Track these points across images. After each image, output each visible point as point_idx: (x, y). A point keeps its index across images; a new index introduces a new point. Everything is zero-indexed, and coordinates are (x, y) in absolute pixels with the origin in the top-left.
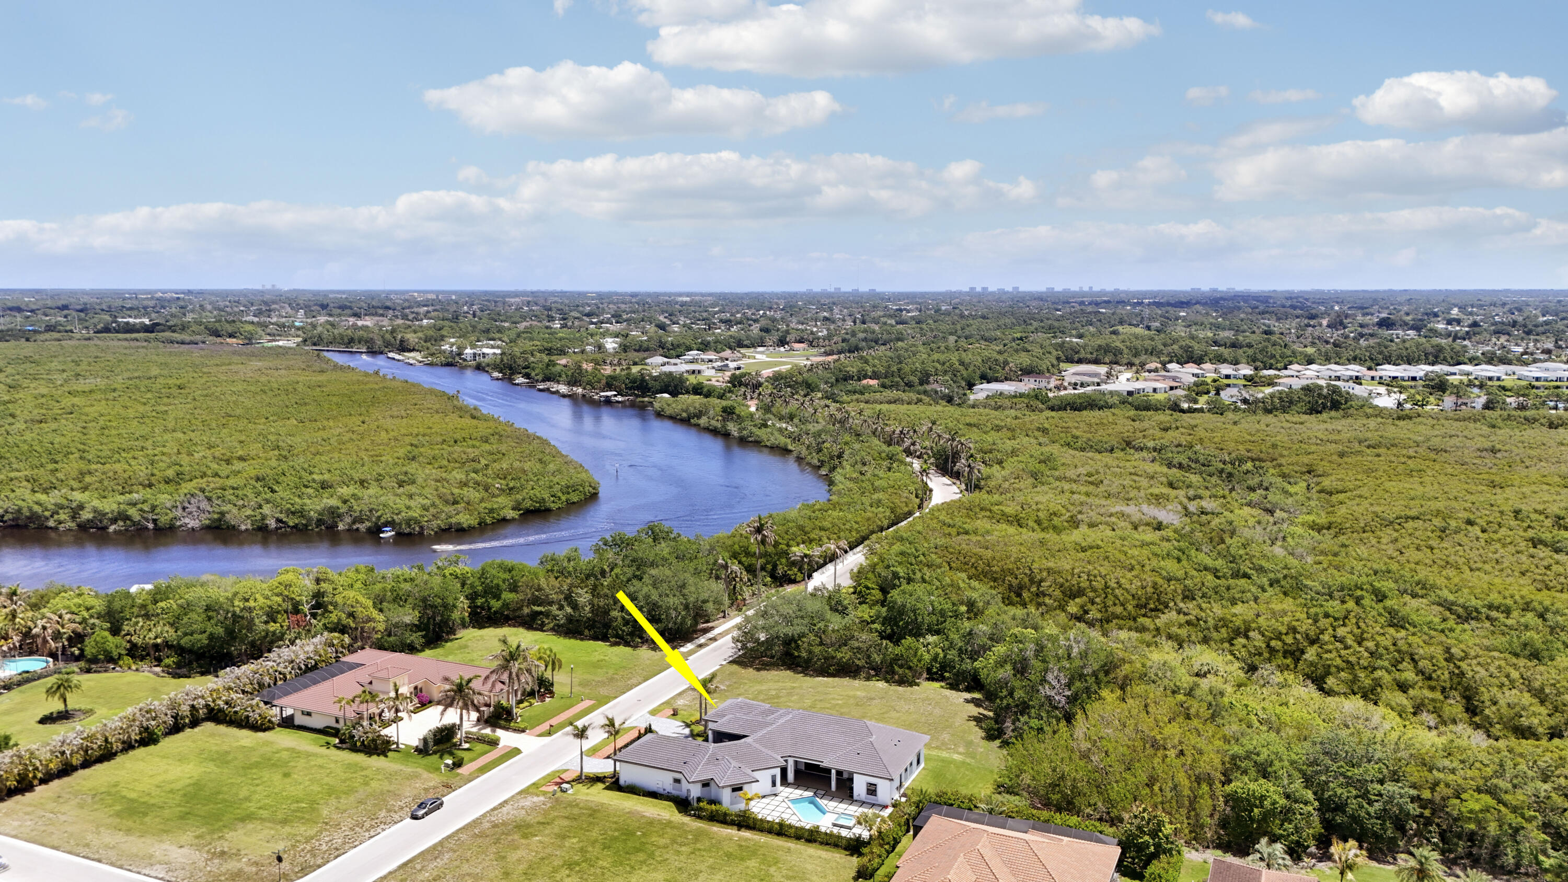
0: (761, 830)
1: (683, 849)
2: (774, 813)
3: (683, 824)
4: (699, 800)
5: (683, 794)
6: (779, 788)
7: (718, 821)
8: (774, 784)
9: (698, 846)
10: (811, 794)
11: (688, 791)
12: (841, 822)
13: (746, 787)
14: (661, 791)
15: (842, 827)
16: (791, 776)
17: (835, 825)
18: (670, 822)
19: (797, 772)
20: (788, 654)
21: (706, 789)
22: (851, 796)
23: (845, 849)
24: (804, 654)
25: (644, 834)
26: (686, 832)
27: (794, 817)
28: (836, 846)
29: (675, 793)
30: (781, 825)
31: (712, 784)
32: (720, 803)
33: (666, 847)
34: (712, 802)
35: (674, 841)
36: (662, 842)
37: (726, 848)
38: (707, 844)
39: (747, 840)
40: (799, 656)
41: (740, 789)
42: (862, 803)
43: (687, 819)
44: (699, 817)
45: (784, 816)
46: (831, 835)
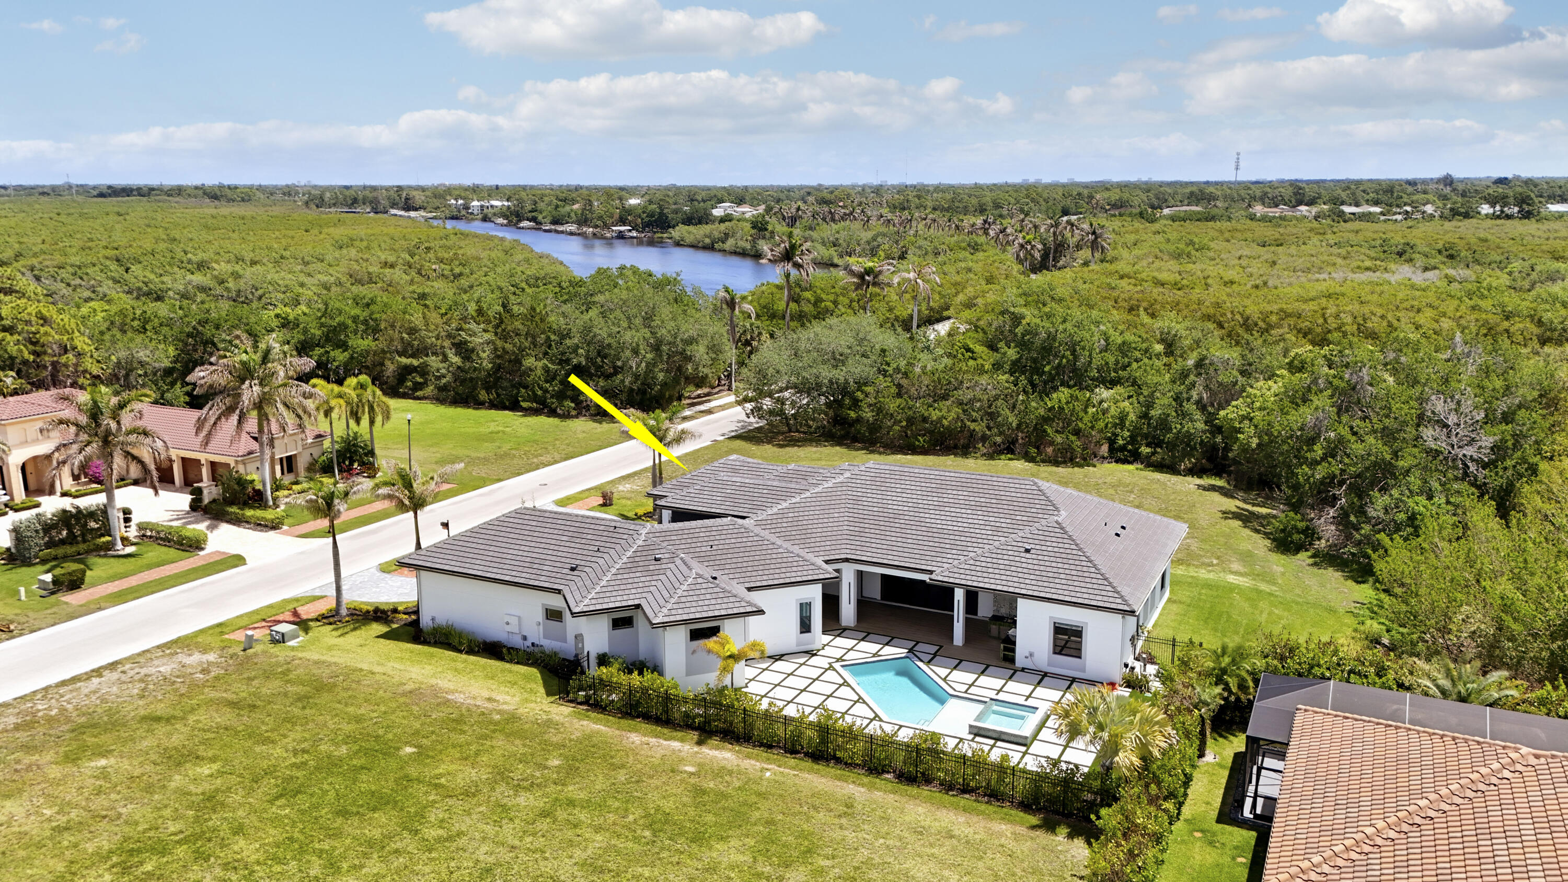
0: (768, 746)
1: (524, 799)
2: (804, 698)
3: (549, 723)
4: (603, 660)
5: (567, 648)
6: (818, 637)
7: (647, 717)
8: (805, 627)
9: (572, 790)
10: (901, 652)
11: (579, 638)
12: (993, 723)
13: (729, 629)
14: (517, 642)
15: (999, 737)
16: (848, 611)
17: (977, 732)
18: (512, 718)
19: (863, 605)
20: (839, 421)
21: (622, 632)
22: (1009, 658)
23: (1026, 806)
24: (868, 415)
25: (422, 754)
26: (547, 747)
27: (860, 709)
28: (994, 795)
29: (549, 644)
30: (824, 730)
31: (640, 622)
32: (657, 669)
33: (468, 793)
34: (639, 666)
35: (501, 775)
36: (467, 775)
37: (654, 799)
38: (600, 784)
39: (721, 772)
40: (859, 420)
41: (713, 632)
42: (1042, 677)
43: (562, 712)
44: (597, 706)
45: (832, 704)
46: (978, 763)
